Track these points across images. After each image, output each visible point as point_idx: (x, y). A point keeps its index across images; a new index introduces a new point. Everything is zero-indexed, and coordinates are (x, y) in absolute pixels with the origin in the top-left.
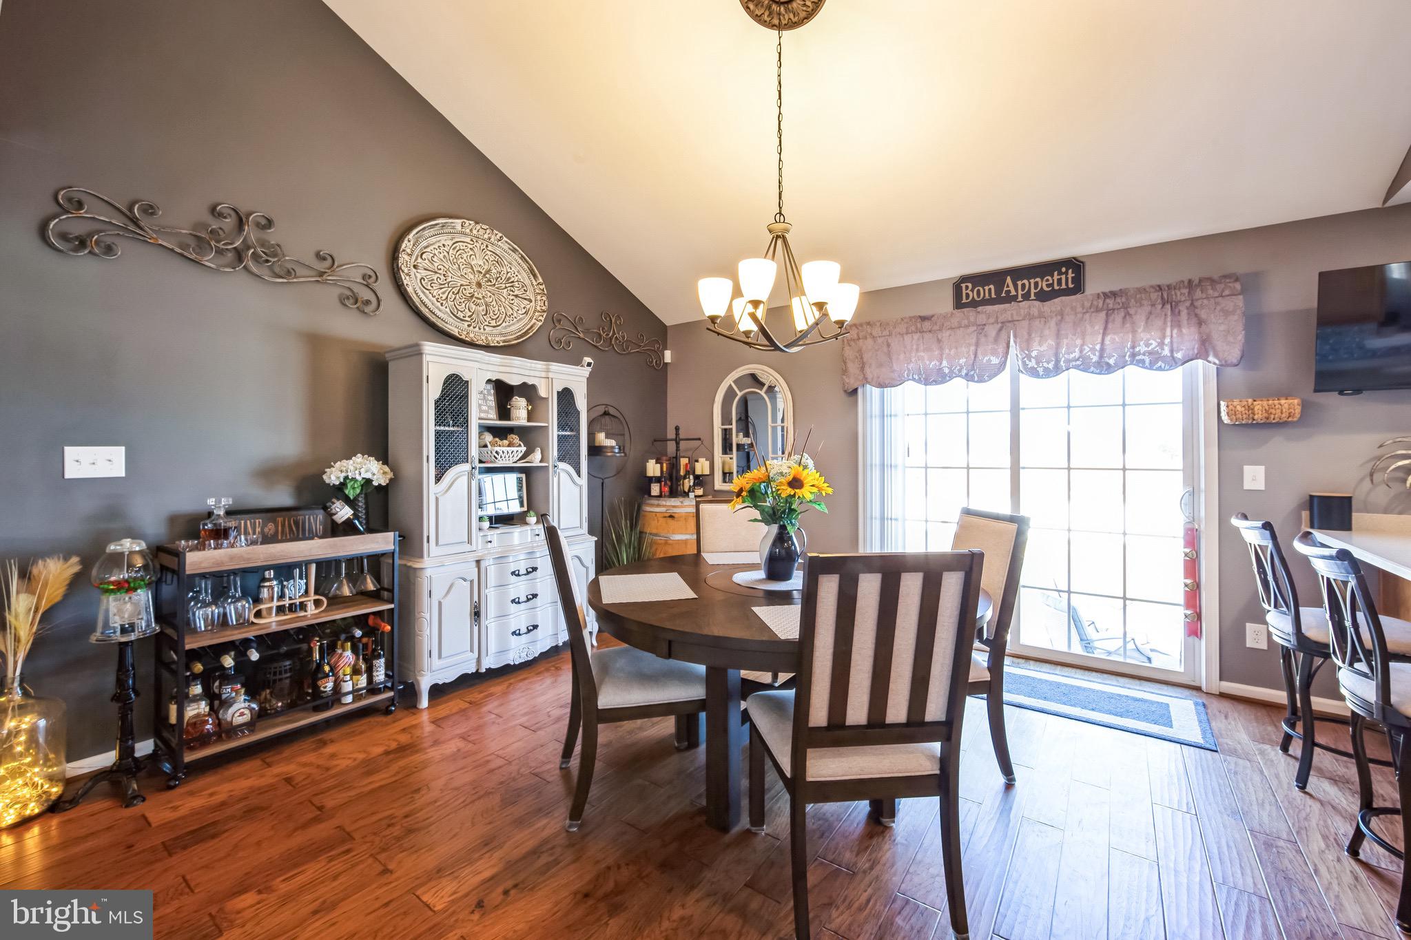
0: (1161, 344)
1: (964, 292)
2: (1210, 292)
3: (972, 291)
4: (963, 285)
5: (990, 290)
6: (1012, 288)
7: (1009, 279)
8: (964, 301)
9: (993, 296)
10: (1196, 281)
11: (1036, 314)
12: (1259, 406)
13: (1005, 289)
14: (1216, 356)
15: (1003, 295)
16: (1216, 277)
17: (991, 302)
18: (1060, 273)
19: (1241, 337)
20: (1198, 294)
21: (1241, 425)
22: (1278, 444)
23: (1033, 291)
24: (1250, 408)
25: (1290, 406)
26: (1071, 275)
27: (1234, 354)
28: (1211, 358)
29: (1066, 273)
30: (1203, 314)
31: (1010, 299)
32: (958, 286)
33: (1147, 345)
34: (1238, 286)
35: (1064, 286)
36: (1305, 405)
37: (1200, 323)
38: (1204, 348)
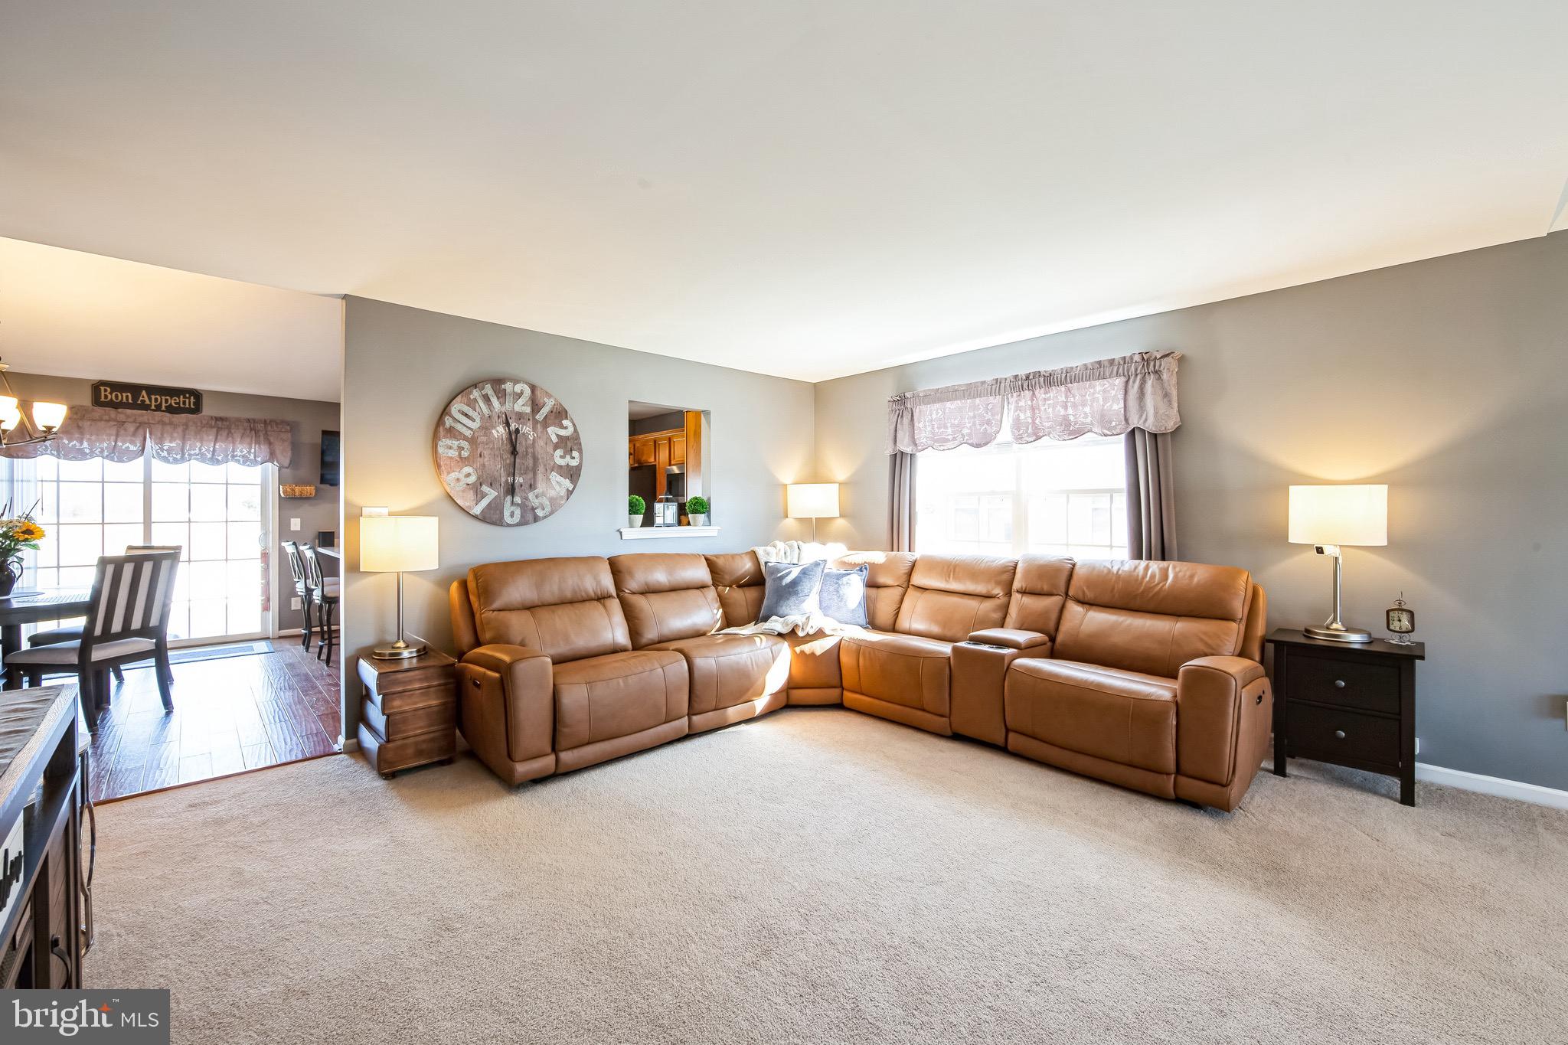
0: (249, 452)
1: (103, 393)
2: (275, 428)
3: (111, 393)
4: (102, 388)
5: (127, 397)
6: (146, 398)
7: (144, 393)
8: (103, 399)
9: (130, 401)
10: (268, 422)
11: (168, 421)
12: (297, 489)
13: (141, 398)
14: (277, 462)
15: (139, 402)
16: (278, 421)
17: (127, 406)
18: (185, 397)
19: (289, 454)
20: (269, 428)
21: (289, 498)
22: (306, 509)
23: (164, 404)
24: (293, 490)
25: (310, 490)
26: (192, 400)
27: (286, 462)
28: (275, 463)
29: (189, 398)
30: (272, 439)
31: (146, 408)
32: (97, 386)
33: (242, 452)
34: (288, 428)
35: (187, 406)
36: (317, 490)
37: (270, 444)
38: (272, 457)
